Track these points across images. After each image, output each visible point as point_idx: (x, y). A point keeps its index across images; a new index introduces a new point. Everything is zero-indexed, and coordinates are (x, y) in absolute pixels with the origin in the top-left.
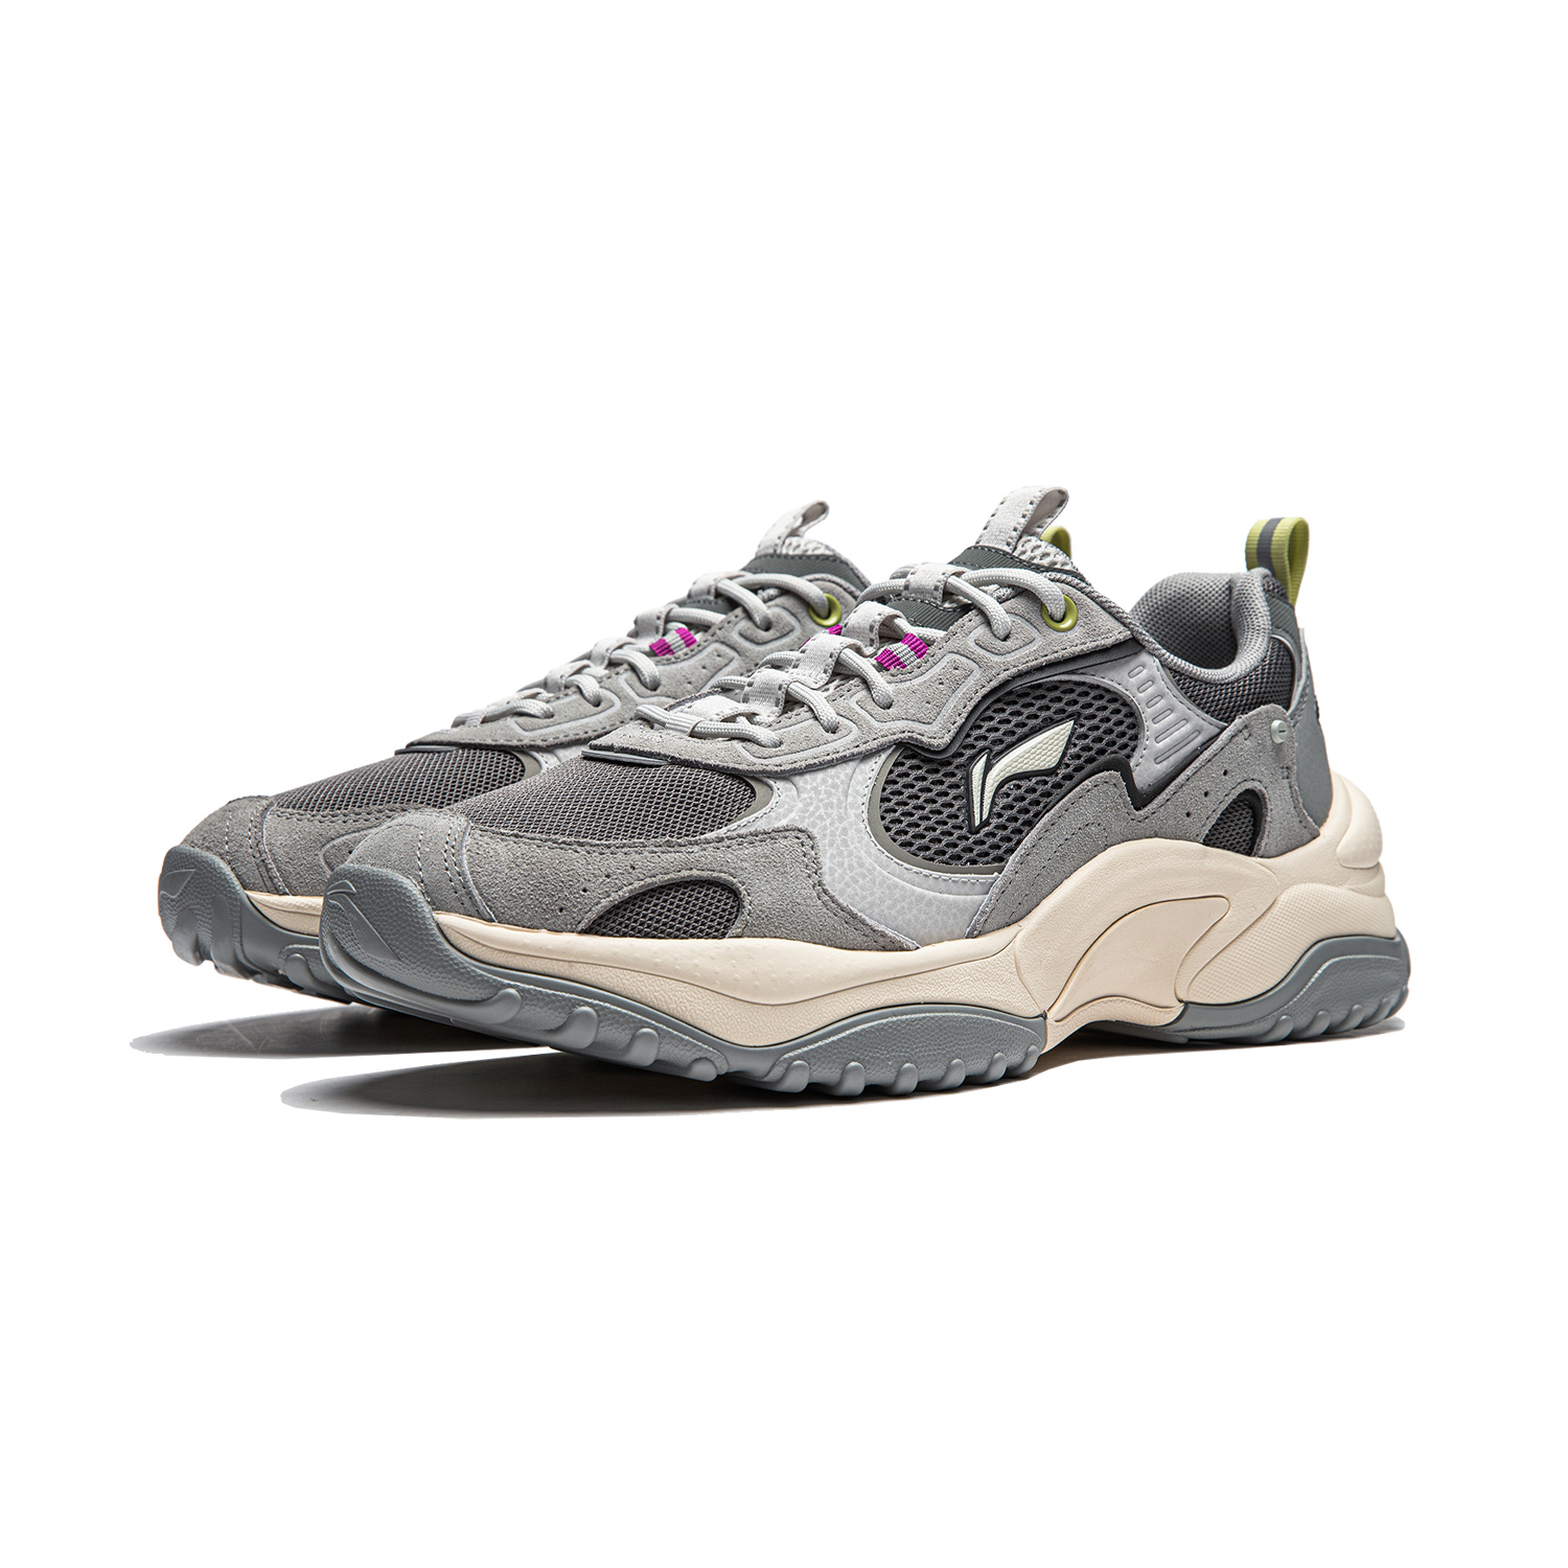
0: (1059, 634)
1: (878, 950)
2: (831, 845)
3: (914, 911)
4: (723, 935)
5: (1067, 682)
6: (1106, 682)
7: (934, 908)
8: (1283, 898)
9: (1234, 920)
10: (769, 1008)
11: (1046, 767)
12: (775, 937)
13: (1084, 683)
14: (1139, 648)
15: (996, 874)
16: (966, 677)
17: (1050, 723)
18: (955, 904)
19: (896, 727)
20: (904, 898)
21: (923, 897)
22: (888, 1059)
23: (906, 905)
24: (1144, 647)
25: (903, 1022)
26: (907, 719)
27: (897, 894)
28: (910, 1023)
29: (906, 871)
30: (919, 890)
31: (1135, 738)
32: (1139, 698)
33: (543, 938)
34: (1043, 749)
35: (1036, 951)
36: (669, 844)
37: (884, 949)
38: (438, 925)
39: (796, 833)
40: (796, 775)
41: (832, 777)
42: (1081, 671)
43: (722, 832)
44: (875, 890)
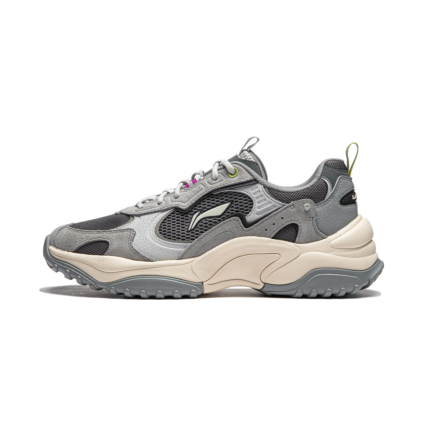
0: (231, 179)
1: (144, 261)
2: (140, 234)
3: (158, 252)
4: (104, 255)
5: (230, 192)
6: (243, 192)
7: (165, 251)
8: (301, 256)
9: (281, 261)
10: (107, 273)
11: (217, 215)
12: (115, 256)
13: (236, 192)
14: (257, 182)
15: (190, 243)
16: (200, 190)
17: (223, 203)
18: (173, 251)
19: (175, 204)
20: (156, 248)
21: (162, 248)
22: (137, 289)
23: (156, 250)
24: (258, 182)
25: (143, 280)
26: (179, 201)
27: (154, 247)
28: (144, 280)
29: (159, 241)
30: (161, 246)
31: (251, 208)
32: (253, 197)
33: (65, 253)
34: (218, 210)
35: (201, 265)
36: (98, 232)
37: (146, 261)
38: (49, 249)
39: (130, 230)
40: (141, 215)
41: (150, 216)
42: (235, 189)
43: (115, 229)
44: (147, 245)
